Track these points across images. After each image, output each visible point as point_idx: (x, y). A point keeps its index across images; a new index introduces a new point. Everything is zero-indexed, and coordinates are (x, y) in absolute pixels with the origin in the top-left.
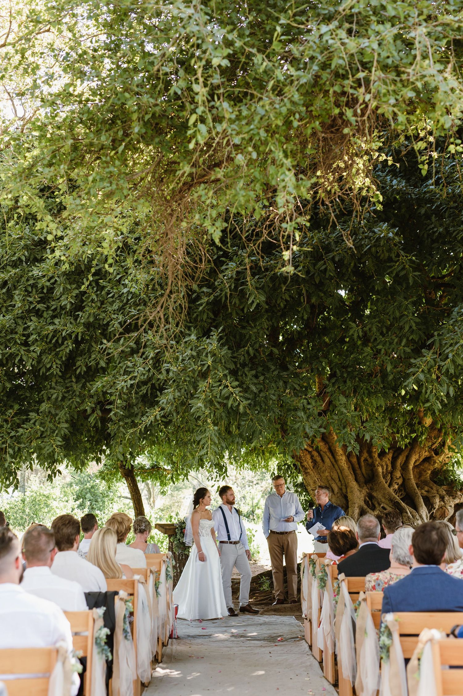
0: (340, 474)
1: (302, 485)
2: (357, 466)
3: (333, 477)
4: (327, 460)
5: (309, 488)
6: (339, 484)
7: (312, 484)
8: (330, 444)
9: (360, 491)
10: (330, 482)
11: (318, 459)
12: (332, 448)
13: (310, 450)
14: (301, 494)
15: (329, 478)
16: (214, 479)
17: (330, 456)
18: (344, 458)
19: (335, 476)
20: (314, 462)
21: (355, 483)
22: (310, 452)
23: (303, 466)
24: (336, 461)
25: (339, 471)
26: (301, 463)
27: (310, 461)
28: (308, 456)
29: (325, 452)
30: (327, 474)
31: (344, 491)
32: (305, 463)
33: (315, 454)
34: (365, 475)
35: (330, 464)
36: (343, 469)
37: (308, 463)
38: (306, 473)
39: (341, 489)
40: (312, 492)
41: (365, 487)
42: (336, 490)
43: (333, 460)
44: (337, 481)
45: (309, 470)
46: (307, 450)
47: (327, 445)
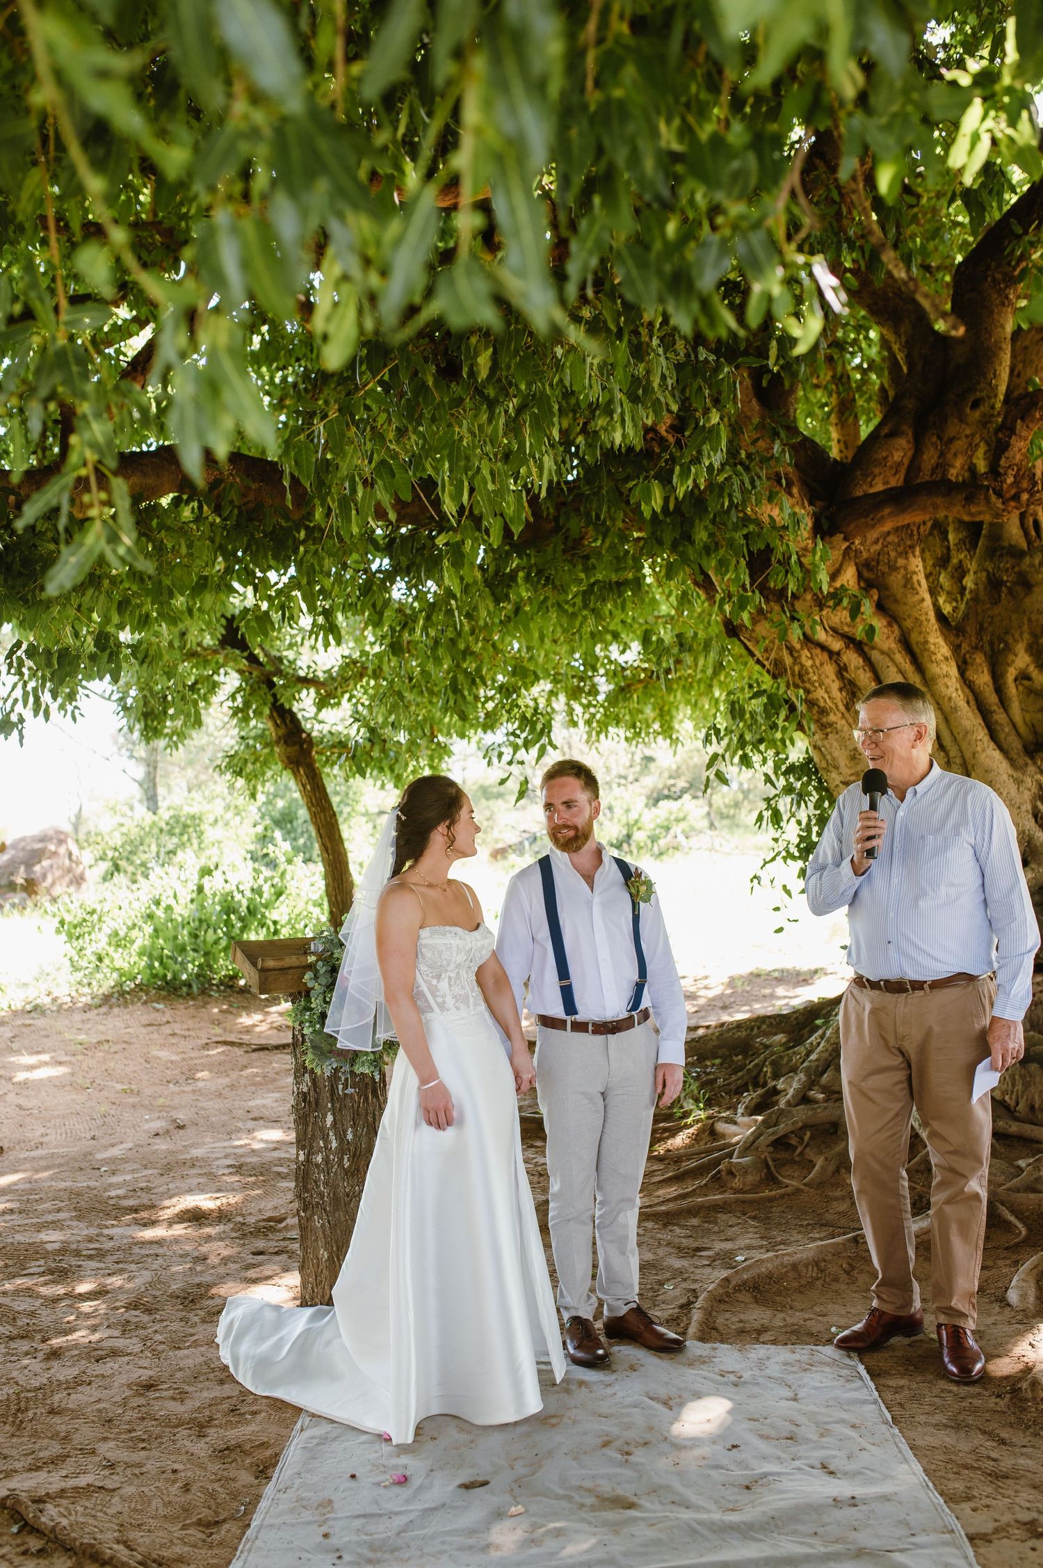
1: (806, 768)
2: (993, 698)
5: (834, 778)
7: (843, 761)
8: (908, 624)
9: (1019, 782)
11: (864, 677)
12: (914, 638)
13: (837, 645)
14: (803, 795)
16: (506, 758)
17: (907, 666)
18: (954, 672)
20: (850, 687)
21: (997, 754)
22: (833, 655)
23: (811, 703)
24: (928, 680)
26: (807, 692)
27: (835, 686)
28: (830, 670)
29: (888, 654)
32: (820, 694)
33: (852, 659)
34: (1023, 729)
36: (955, 709)
37: (830, 692)
38: (824, 727)
41: (1031, 769)
45: (832, 718)
46: (823, 648)
47: (896, 627)
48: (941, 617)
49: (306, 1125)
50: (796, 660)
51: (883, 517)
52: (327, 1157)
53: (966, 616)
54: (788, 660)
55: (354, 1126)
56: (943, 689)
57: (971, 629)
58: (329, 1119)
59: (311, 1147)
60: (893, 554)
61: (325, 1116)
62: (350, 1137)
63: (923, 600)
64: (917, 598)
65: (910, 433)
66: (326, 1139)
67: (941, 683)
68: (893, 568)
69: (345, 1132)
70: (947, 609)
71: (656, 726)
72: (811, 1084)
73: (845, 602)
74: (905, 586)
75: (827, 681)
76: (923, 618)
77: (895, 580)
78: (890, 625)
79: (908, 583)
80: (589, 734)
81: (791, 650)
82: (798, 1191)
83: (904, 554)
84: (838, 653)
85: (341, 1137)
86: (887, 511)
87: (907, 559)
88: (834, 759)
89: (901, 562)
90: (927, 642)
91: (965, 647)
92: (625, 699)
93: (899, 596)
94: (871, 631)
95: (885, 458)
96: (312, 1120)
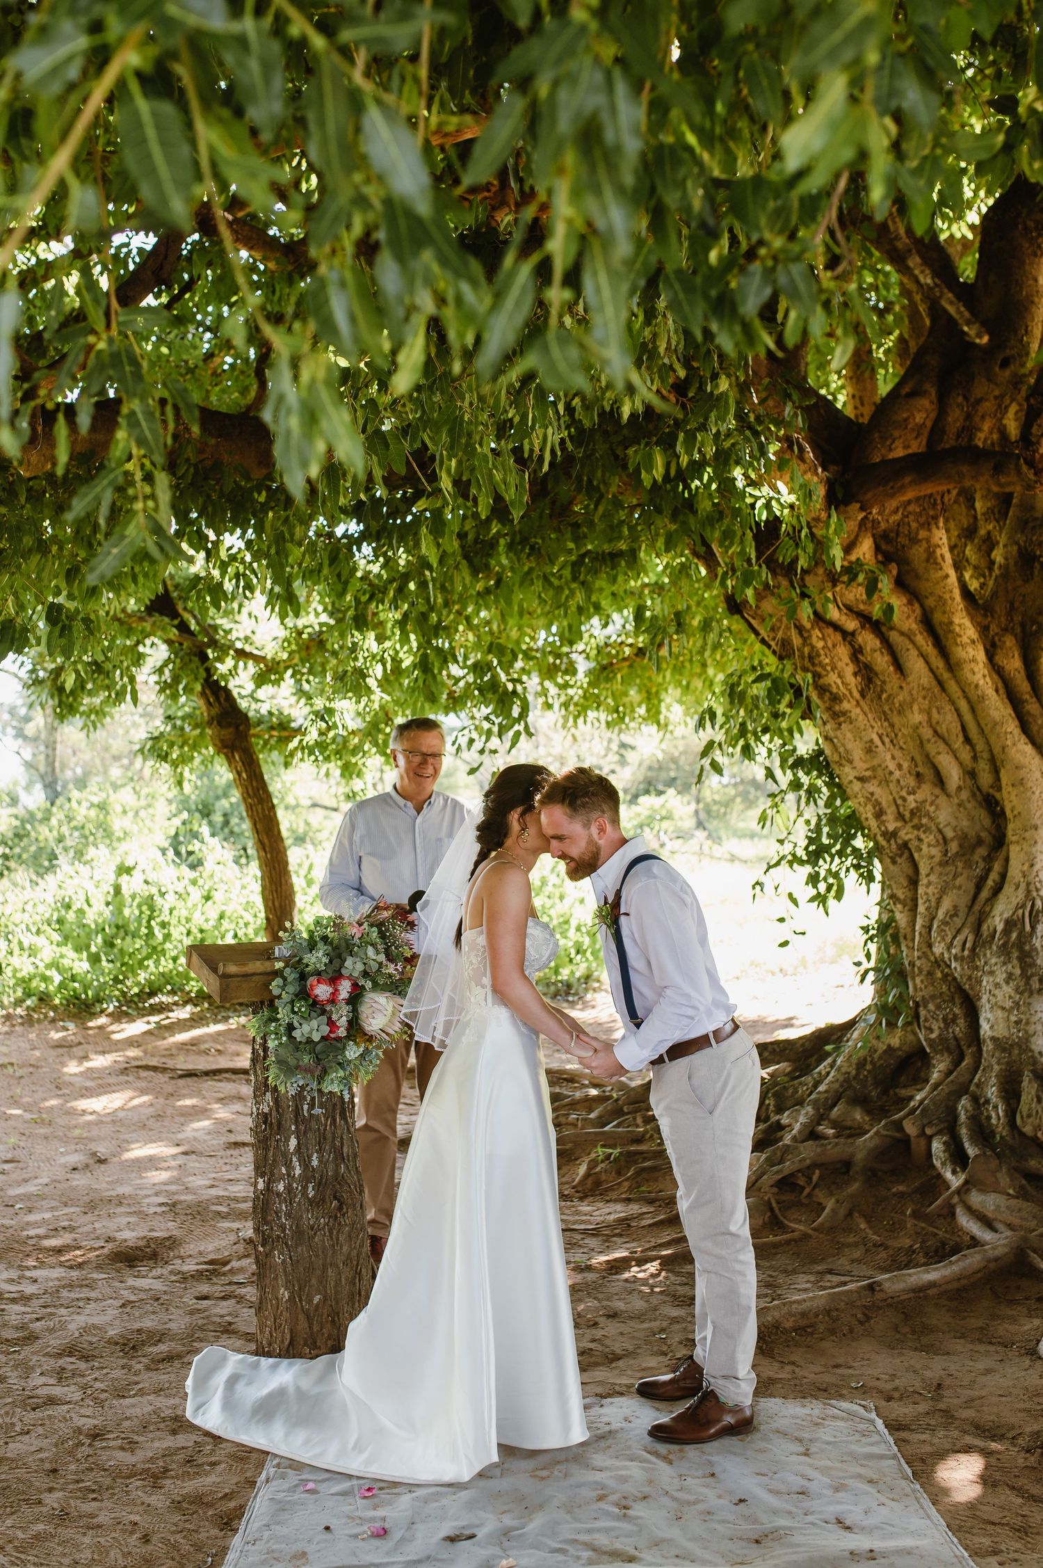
0: (968, 717)
1: (817, 762)
2: (1024, 686)
3: (942, 729)
4: (916, 665)
5: (847, 774)
6: (966, 755)
8: (931, 602)
10: (931, 748)
11: (881, 661)
12: (938, 617)
13: (851, 624)
14: (812, 792)
15: (927, 733)
16: (478, 745)
17: (930, 650)
18: (981, 656)
19: (949, 722)
20: (866, 673)
21: (1029, 749)
22: (847, 636)
23: (823, 690)
24: (952, 666)
25: (963, 705)
26: (817, 676)
27: (849, 670)
28: (843, 652)
29: (908, 636)
30: (917, 717)
31: (985, 779)
32: (832, 679)
33: (868, 640)
35: (926, 679)
36: (982, 698)
37: (843, 677)
38: (837, 716)
39: (972, 774)
40: (857, 786)
42: (954, 776)
43: (939, 663)
44: (958, 743)
45: (846, 705)
46: (836, 627)
47: (917, 606)
48: (967, 594)
49: (267, 1149)
50: (806, 640)
51: (903, 486)
52: (290, 1185)
53: (995, 594)
54: (796, 641)
55: (320, 1151)
56: (969, 675)
57: (1000, 608)
58: (293, 1143)
59: (272, 1174)
60: (914, 525)
61: (287, 1140)
62: (315, 1163)
63: (947, 576)
64: (940, 574)
65: (933, 392)
66: (289, 1167)
67: (966, 668)
68: (915, 541)
69: (310, 1157)
70: (974, 585)
71: (642, 711)
72: (820, 1118)
73: (861, 578)
74: (927, 560)
75: (840, 665)
76: (947, 596)
77: (918, 553)
78: (910, 603)
79: (931, 557)
80: (566, 719)
81: (800, 629)
82: (806, 1237)
83: (928, 525)
84: (853, 634)
85: (306, 1164)
86: (908, 479)
87: (929, 530)
88: (847, 751)
89: (923, 534)
90: (951, 623)
91: (994, 628)
92: (608, 680)
93: (921, 571)
94: (889, 610)
95: (906, 420)
96: (274, 1144)
